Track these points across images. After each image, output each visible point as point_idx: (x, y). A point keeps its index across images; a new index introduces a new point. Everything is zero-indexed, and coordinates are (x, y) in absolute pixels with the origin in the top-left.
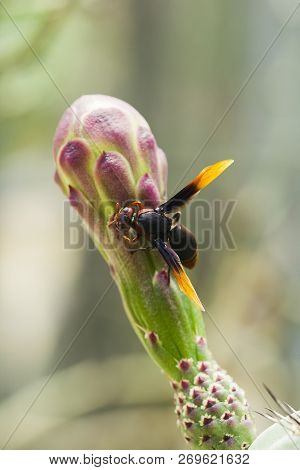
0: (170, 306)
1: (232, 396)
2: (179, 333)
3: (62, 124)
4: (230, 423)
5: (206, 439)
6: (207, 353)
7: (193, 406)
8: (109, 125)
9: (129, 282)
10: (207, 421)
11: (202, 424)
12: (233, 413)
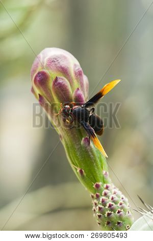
0: (90, 156)
1: (121, 201)
2: (94, 169)
3: (35, 63)
4: (120, 215)
5: (108, 223)
6: (109, 179)
7: (101, 206)
8: (59, 63)
9: (69, 143)
10: (109, 214)
11: (106, 216)
12: (122, 210)
